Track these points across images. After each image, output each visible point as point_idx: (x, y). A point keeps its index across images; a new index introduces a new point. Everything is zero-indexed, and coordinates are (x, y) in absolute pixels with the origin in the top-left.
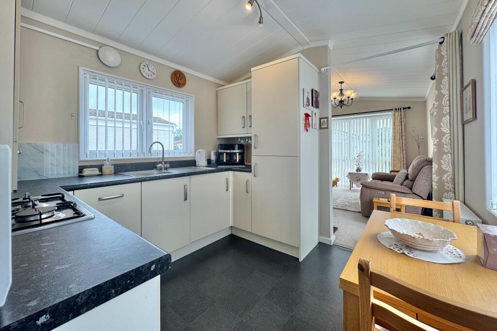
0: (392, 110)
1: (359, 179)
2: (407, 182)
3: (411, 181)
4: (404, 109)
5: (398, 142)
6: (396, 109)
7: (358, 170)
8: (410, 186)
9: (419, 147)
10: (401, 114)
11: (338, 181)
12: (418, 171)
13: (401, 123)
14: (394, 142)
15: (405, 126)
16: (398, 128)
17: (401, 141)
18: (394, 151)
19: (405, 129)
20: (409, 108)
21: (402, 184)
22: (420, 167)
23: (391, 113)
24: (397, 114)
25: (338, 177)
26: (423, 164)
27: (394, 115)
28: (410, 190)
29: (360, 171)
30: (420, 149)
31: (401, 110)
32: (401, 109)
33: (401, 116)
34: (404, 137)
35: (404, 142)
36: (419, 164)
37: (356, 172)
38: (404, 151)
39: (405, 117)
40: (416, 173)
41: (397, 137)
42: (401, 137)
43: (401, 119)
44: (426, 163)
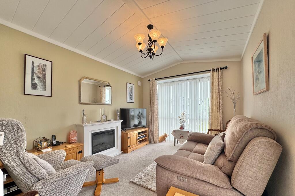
0: (211, 70)
1: (182, 137)
2: (222, 161)
3: (230, 161)
4: (221, 69)
5: (215, 101)
6: (214, 70)
7: (182, 128)
8: (227, 171)
9: (235, 106)
10: (218, 75)
11: (167, 137)
12: (241, 146)
13: (219, 82)
14: (212, 102)
15: (222, 86)
16: (216, 88)
17: (218, 100)
18: (212, 111)
19: (222, 88)
20: (226, 68)
21: (214, 163)
22: (246, 138)
23: (209, 74)
24: (215, 74)
25: (167, 133)
26: (250, 134)
27: (212, 75)
28: (226, 180)
29: (183, 128)
30: (236, 108)
31: (218, 71)
32: (218, 69)
33: (219, 76)
34: (221, 97)
35: (221, 101)
36: (243, 132)
37: (180, 130)
38: (221, 111)
39: (222, 77)
40: (239, 149)
41: (215, 97)
42: (218, 97)
43: (219, 79)
44: (257, 132)
